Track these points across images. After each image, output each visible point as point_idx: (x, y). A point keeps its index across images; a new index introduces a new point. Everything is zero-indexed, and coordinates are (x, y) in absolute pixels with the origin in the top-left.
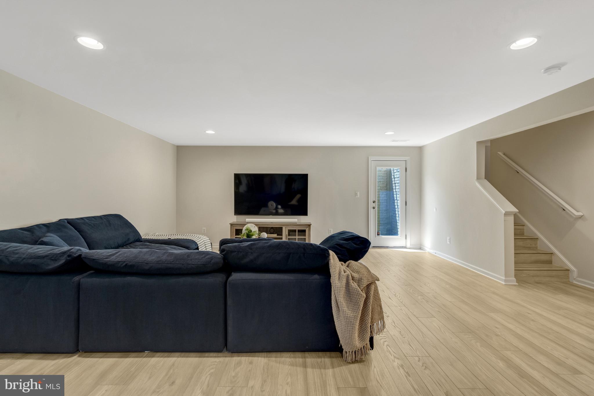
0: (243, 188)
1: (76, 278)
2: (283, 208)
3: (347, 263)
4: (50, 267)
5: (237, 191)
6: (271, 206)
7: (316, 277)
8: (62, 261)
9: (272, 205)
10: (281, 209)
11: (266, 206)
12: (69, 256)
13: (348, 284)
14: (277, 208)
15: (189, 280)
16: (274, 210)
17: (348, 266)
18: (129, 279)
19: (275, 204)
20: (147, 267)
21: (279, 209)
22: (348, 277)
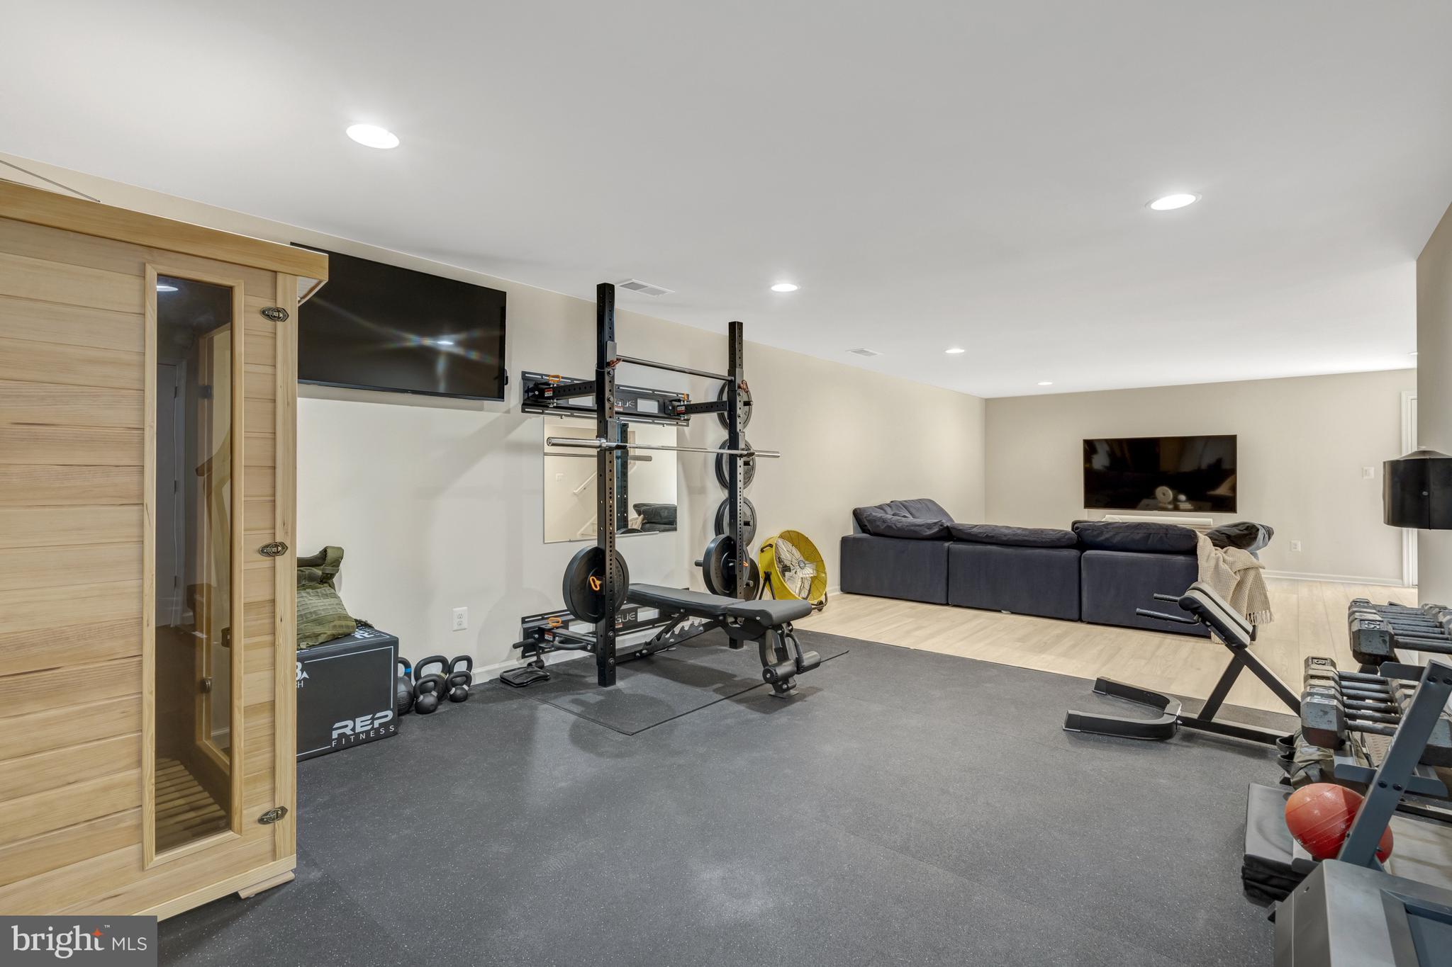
0: (1100, 461)
1: (947, 544)
2: (1190, 499)
3: (1225, 549)
4: (928, 533)
5: (1088, 466)
6: (1162, 496)
7: (1181, 559)
8: (935, 530)
9: (1164, 494)
10: (1185, 502)
11: (1151, 495)
12: (941, 525)
13: (1217, 566)
14: (1175, 500)
15: (1044, 551)
16: (1170, 503)
17: (1225, 552)
18: (989, 547)
19: (1170, 493)
20: (1005, 539)
21: (1180, 501)
22: (1218, 559)
